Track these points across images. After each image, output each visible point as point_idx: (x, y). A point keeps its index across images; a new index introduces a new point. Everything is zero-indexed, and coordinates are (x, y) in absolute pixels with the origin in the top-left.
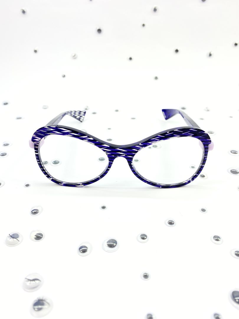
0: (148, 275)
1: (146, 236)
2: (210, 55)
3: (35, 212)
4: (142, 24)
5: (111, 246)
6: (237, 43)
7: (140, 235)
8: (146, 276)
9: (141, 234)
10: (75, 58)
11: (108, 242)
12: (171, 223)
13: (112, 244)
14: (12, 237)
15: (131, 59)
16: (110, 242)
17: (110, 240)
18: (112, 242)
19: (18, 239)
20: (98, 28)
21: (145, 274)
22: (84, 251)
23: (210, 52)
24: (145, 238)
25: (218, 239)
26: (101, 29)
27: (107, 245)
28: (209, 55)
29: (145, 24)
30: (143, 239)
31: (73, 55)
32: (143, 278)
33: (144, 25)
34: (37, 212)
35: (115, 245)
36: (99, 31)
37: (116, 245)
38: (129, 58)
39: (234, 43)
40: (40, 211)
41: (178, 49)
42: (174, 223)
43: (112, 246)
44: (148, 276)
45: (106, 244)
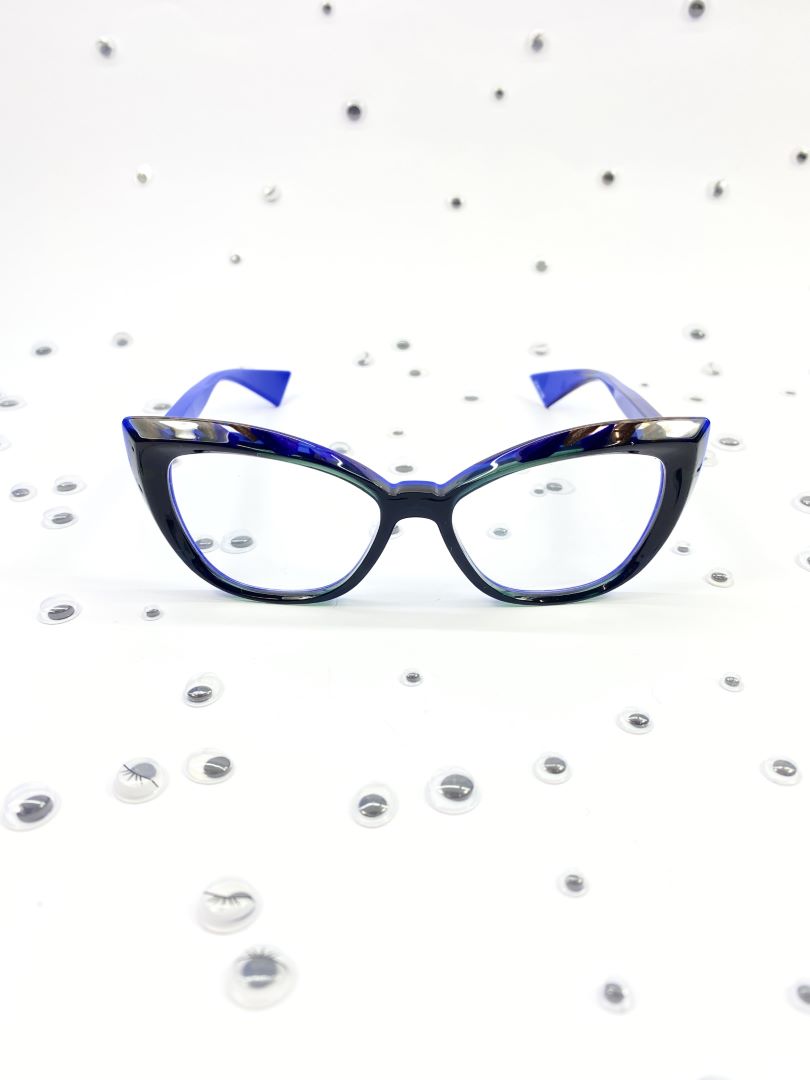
0: (580, 881)
1: (563, 763)
2: (718, 191)
3: (199, 696)
4: (496, 89)
5: (454, 795)
6: (805, 151)
7: (544, 760)
8: (575, 884)
9: (547, 757)
10: (273, 201)
11: (443, 784)
12: (638, 722)
13: (457, 790)
14: (134, 773)
15: (457, 203)
16: (451, 784)
17: (452, 777)
18: (456, 784)
19: (154, 779)
20: (350, 104)
21: (573, 879)
22: (374, 813)
23: (718, 183)
24: (561, 768)
25: (787, 768)
26: (361, 105)
27: (441, 792)
28: (712, 190)
29: (503, 89)
30: (554, 771)
31: (267, 191)
32: (565, 889)
33: (500, 94)
34: (205, 695)
35: (466, 792)
36: (354, 111)
37: (469, 793)
38: (450, 200)
39: (797, 153)
40: (215, 691)
41: (614, 173)
42: (646, 723)
43: (458, 794)
44: (581, 884)
45: (437, 791)
